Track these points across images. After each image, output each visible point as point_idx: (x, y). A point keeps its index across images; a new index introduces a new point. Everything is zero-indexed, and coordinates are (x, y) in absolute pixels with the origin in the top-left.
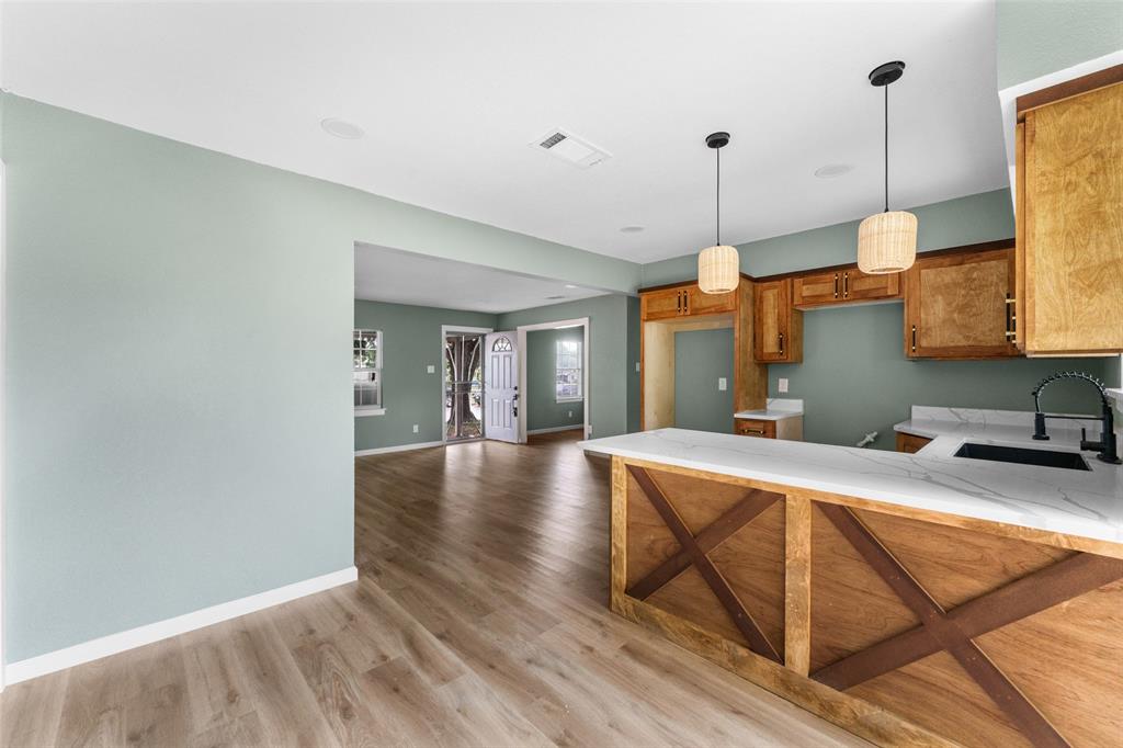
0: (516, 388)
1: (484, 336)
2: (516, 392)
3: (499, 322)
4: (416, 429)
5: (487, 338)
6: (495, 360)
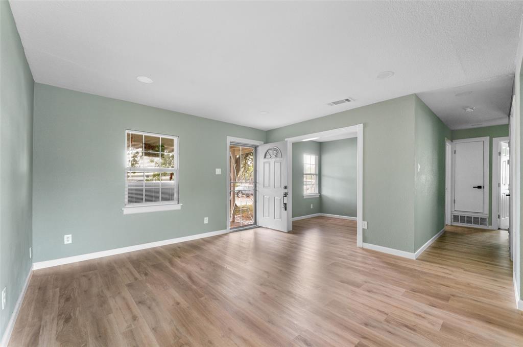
0: (286, 188)
1: (256, 147)
2: (286, 191)
3: (267, 135)
4: (206, 220)
5: (259, 149)
6: (267, 165)
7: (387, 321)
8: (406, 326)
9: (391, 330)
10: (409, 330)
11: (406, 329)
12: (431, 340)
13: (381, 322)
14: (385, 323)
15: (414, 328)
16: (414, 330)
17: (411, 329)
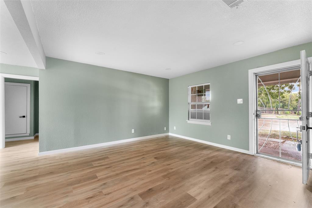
7: (101, 192)
8: (91, 197)
9: (95, 190)
10: (89, 197)
11: (91, 196)
12: (77, 201)
13: (102, 189)
14: (100, 191)
15: (88, 200)
16: (87, 199)
17: (89, 198)
